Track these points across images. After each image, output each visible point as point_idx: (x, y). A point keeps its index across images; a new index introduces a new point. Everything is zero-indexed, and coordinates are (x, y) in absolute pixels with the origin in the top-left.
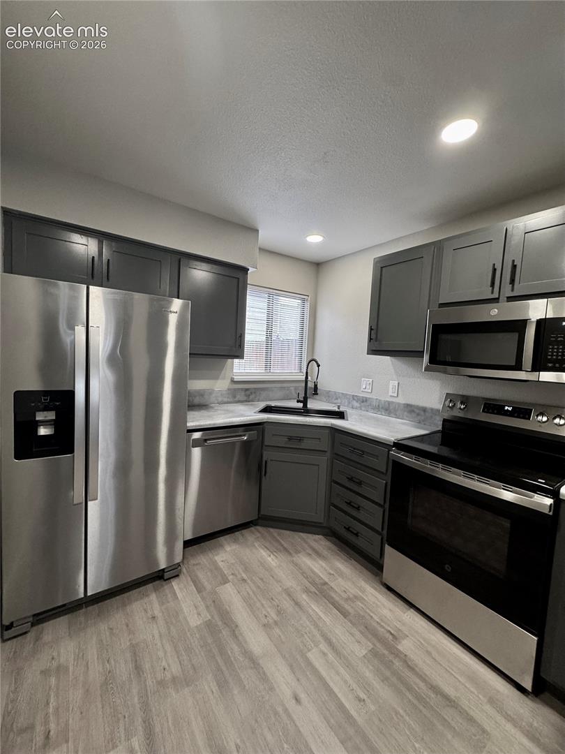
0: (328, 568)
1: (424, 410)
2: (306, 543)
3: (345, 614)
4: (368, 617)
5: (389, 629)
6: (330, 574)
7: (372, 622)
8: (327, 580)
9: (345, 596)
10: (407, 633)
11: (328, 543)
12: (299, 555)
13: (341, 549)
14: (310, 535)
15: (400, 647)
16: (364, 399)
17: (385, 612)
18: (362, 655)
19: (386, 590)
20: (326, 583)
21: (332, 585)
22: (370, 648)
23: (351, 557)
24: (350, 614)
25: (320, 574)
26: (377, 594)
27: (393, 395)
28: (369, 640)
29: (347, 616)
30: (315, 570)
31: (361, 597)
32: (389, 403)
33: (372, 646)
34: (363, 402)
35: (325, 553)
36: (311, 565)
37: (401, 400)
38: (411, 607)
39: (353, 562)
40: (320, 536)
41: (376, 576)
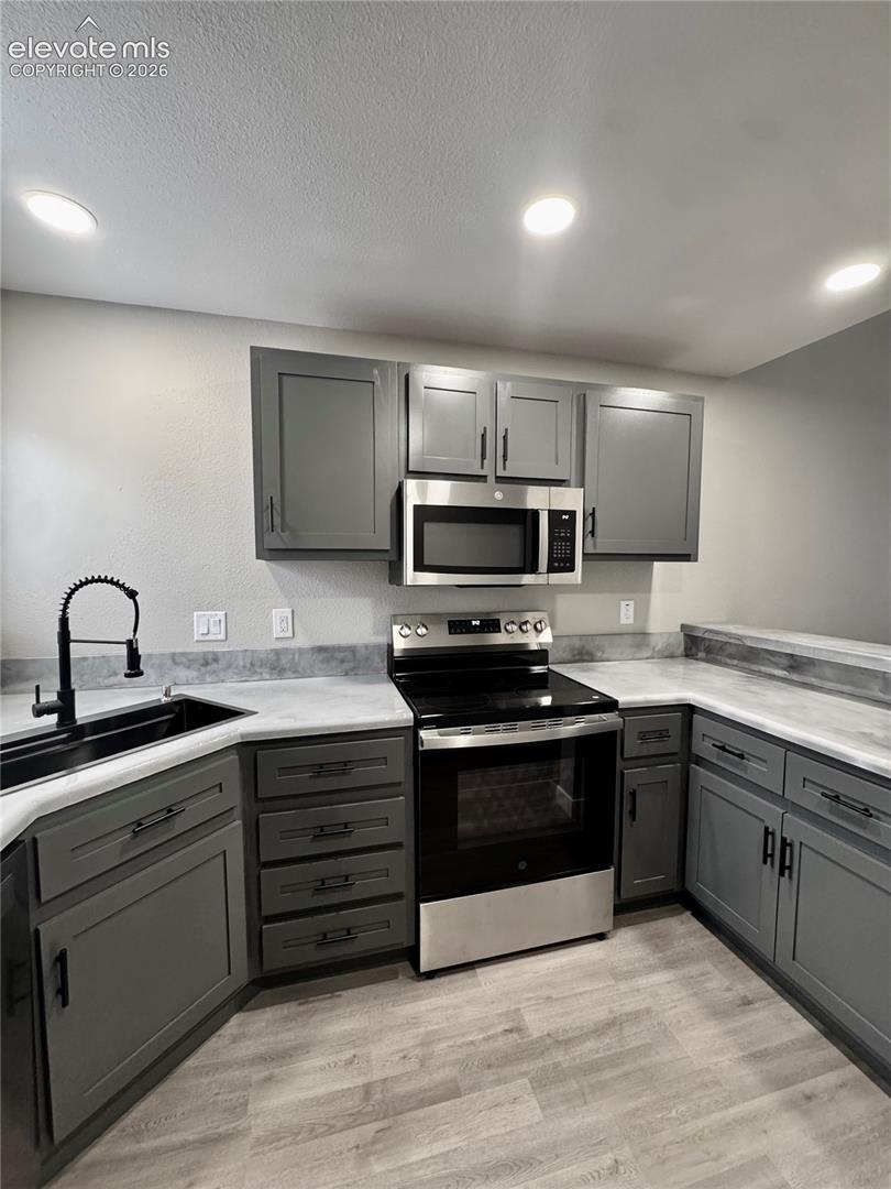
0: (332, 1059)
1: (352, 649)
2: (228, 1066)
3: (452, 1092)
4: (472, 1049)
5: (500, 1029)
6: (350, 1062)
7: (481, 1049)
8: (360, 1081)
9: (413, 1064)
10: (513, 1007)
11: (269, 1014)
12: (251, 1109)
13: (301, 997)
14: (212, 1043)
15: (536, 1035)
16: (210, 657)
17: (470, 1013)
18: (539, 1111)
19: (430, 982)
20: (367, 1089)
21: (377, 1075)
22: (529, 1086)
23: (332, 991)
24: (454, 1080)
25: (338, 1087)
26: (433, 1000)
27: (282, 635)
28: (514, 1078)
29: (458, 1088)
30: (321, 1091)
31: (428, 1034)
32: (277, 653)
33: (526, 1080)
34: (206, 664)
35: (288, 1037)
36: (302, 1095)
37: (302, 641)
38: (474, 968)
39: (348, 994)
40: (236, 1019)
41: (396, 978)
